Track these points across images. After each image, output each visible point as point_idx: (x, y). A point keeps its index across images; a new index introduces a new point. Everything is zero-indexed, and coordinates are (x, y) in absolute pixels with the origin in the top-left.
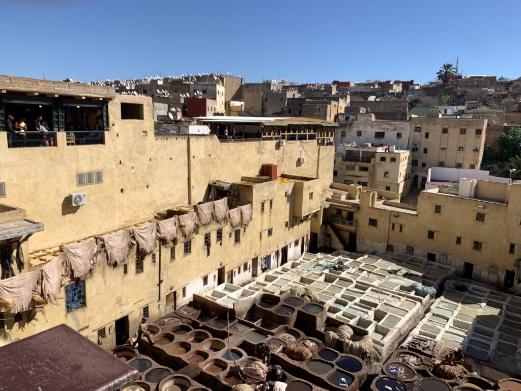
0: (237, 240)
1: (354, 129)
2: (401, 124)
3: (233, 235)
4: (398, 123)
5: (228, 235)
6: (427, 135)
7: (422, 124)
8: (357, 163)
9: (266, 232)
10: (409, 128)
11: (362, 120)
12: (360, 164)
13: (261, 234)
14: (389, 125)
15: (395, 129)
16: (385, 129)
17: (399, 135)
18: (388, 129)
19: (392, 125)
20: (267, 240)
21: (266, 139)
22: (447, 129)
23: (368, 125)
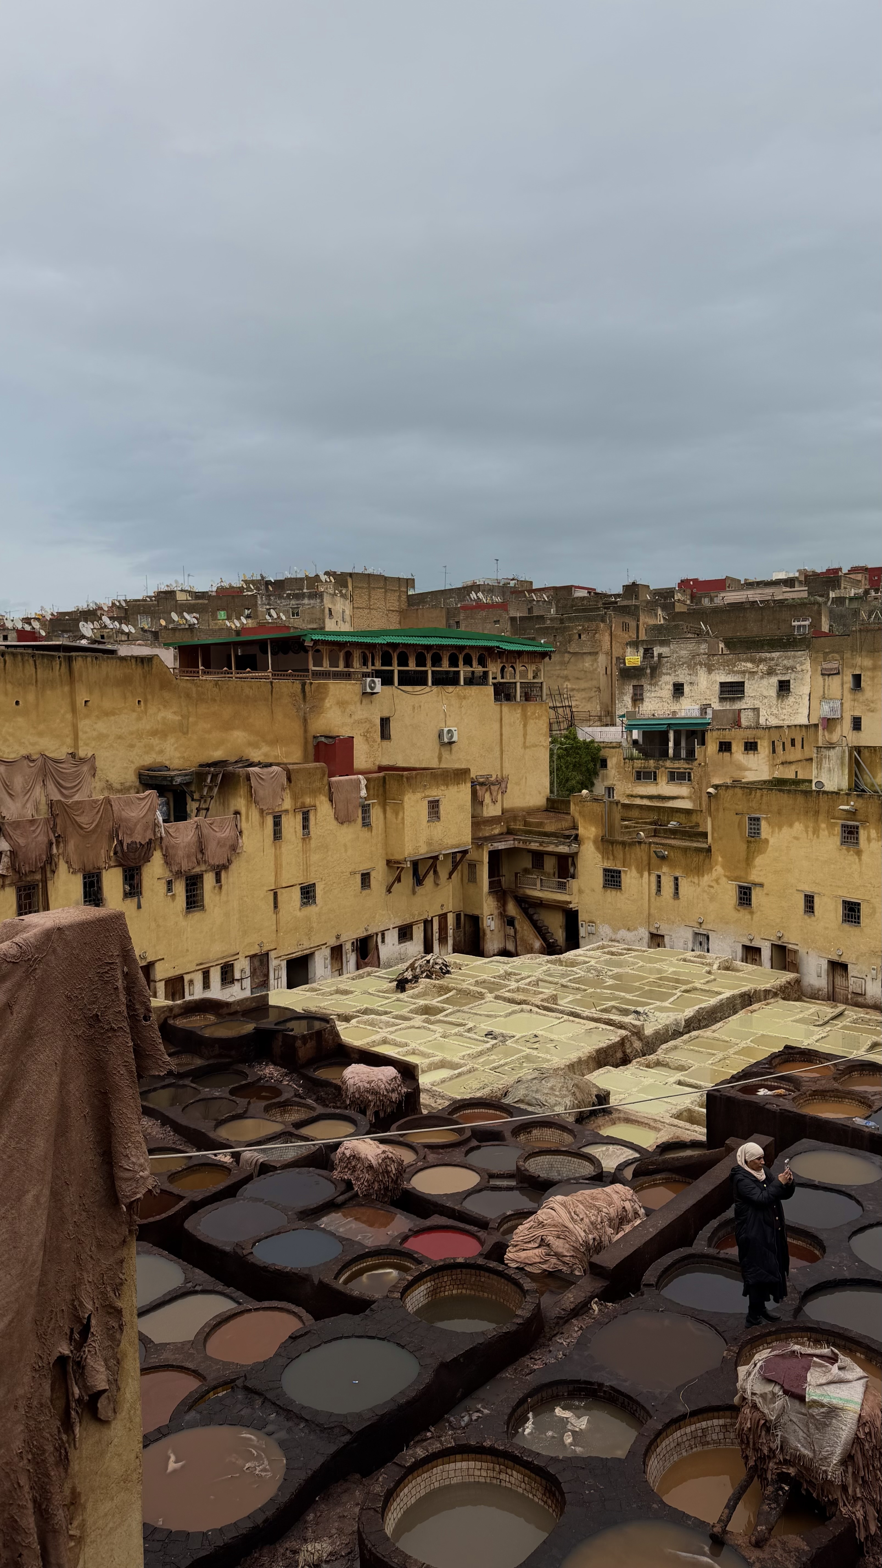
0: (194, 902)
1: (665, 678)
2: (788, 658)
3: (180, 888)
4: (775, 655)
5: (162, 887)
6: (857, 679)
7: (842, 653)
8: (661, 763)
9: (296, 893)
10: (807, 666)
11: (684, 653)
12: (668, 764)
13: (275, 894)
14: (752, 661)
15: (771, 672)
16: (744, 672)
17: (784, 687)
18: (753, 673)
19: (761, 660)
20: (298, 914)
21: (326, 675)
23: (699, 667)
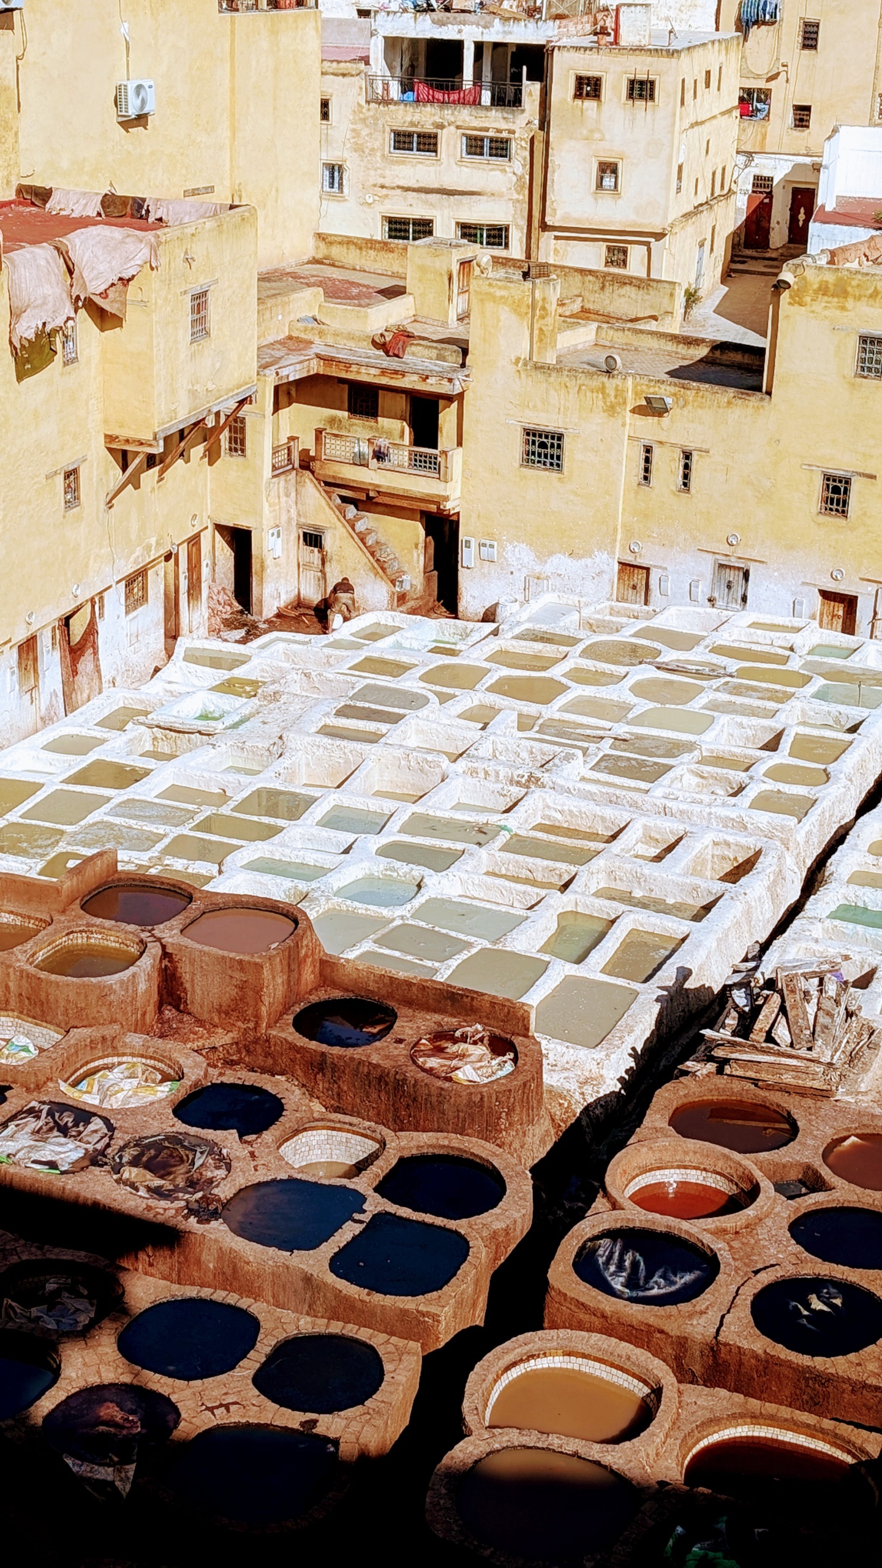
8: (447, 113)
12: (466, 116)
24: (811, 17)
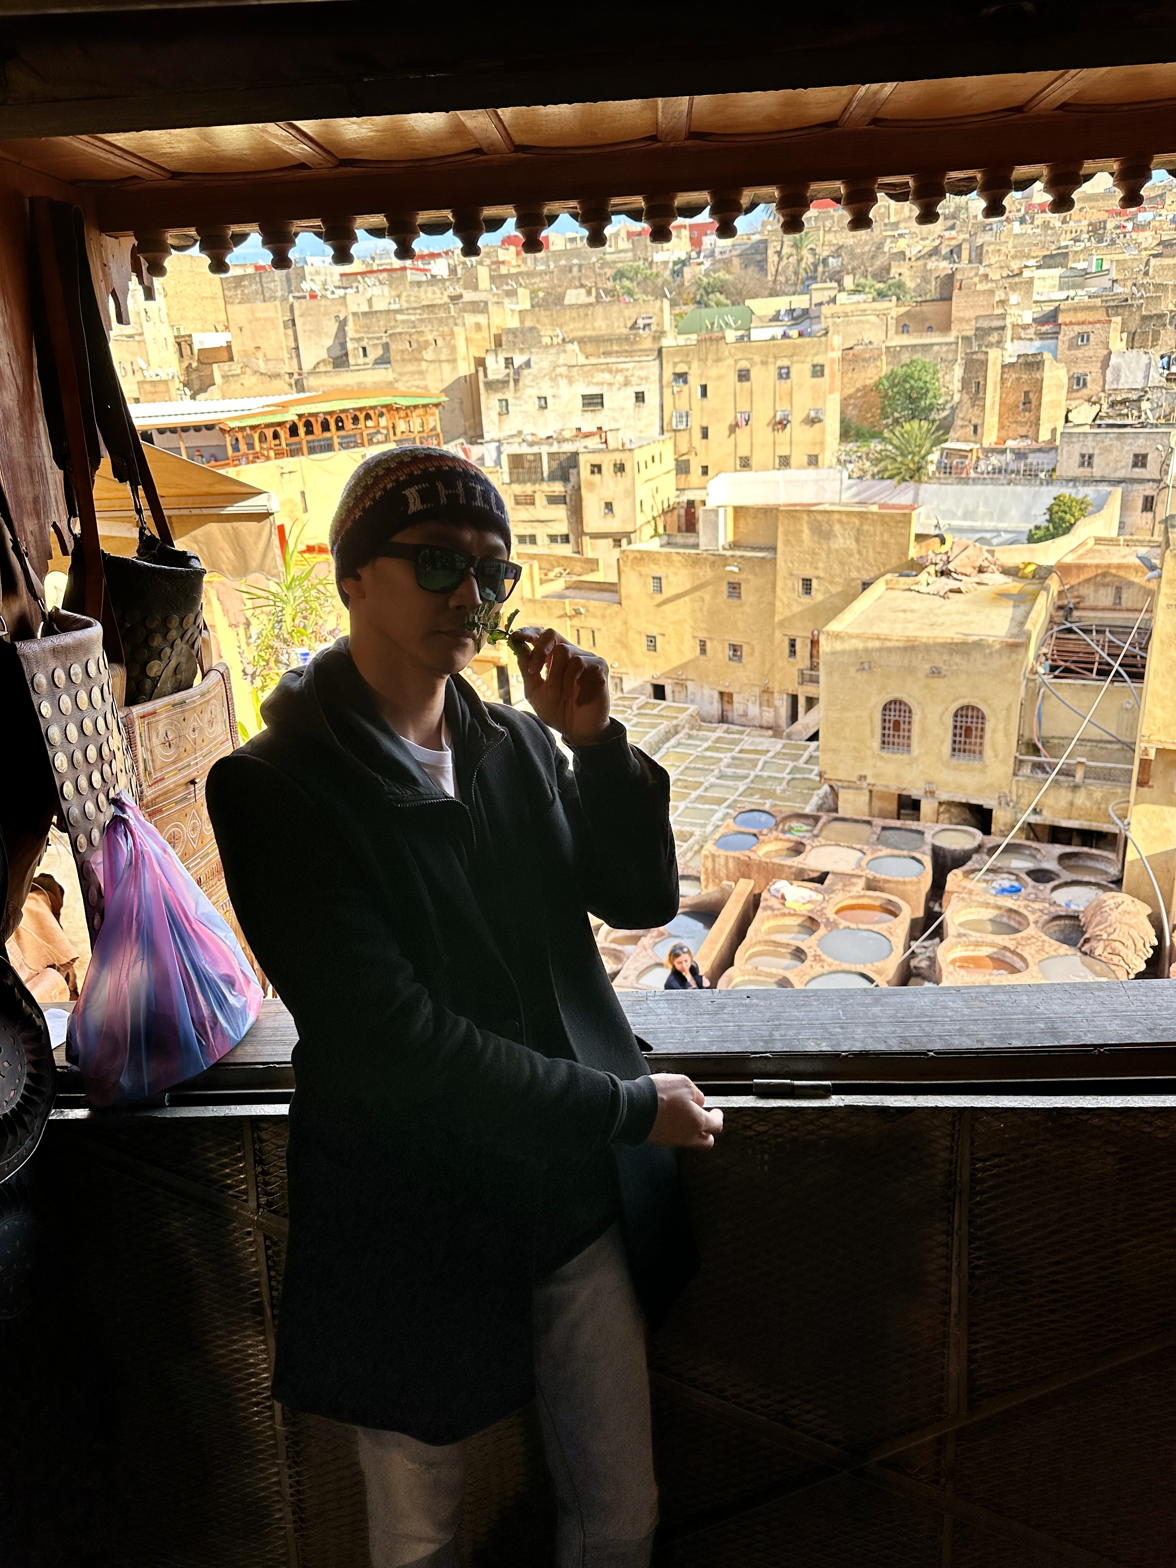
1: (529, 391)
2: (642, 368)
4: (630, 365)
6: (704, 392)
7: (689, 364)
8: (537, 487)
11: (544, 364)
12: (546, 487)
14: (610, 371)
15: (627, 383)
16: (602, 384)
17: (640, 397)
18: (611, 385)
22: (748, 371)
23: (559, 379)
24: (705, 425)
